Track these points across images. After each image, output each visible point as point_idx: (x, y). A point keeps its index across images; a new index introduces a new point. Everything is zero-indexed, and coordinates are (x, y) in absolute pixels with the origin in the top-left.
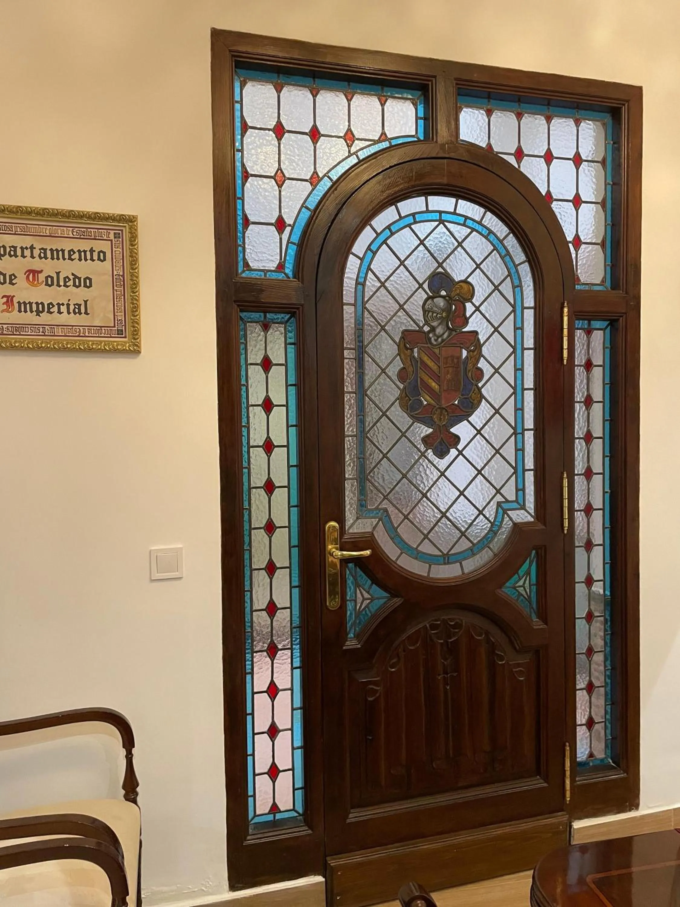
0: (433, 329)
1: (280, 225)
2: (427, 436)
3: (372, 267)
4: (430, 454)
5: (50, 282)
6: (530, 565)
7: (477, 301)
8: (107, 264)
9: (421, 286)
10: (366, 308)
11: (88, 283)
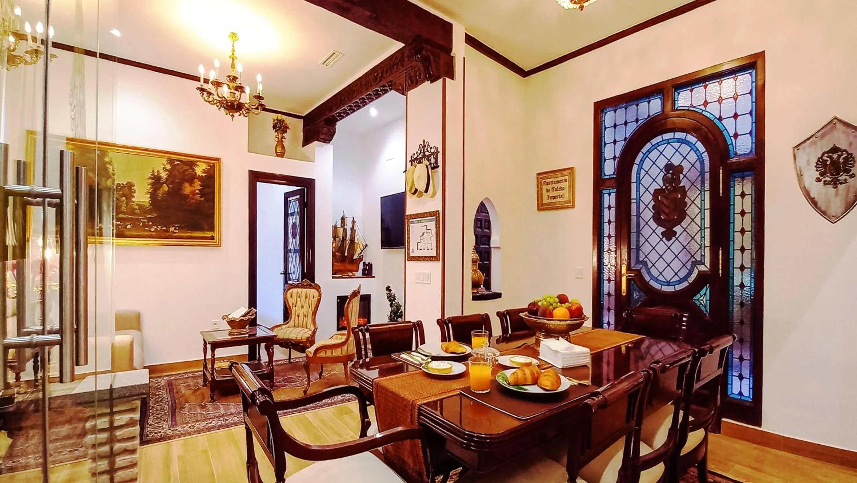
0: (667, 187)
1: (614, 158)
2: (664, 232)
3: (643, 167)
4: (664, 239)
5: (556, 190)
6: (706, 290)
7: (684, 173)
8: (567, 182)
9: (661, 170)
10: (640, 183)
11: (563, 189)
